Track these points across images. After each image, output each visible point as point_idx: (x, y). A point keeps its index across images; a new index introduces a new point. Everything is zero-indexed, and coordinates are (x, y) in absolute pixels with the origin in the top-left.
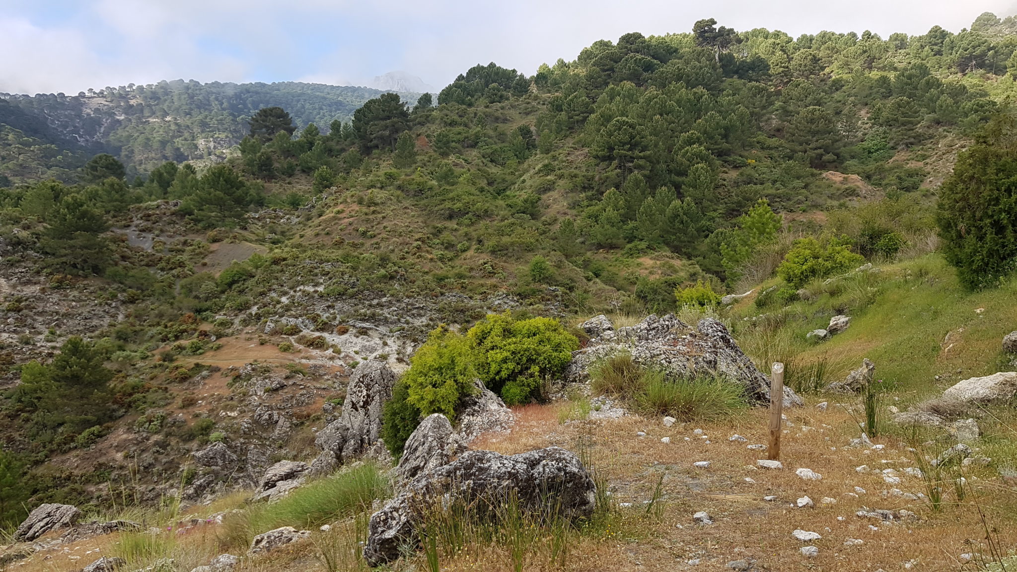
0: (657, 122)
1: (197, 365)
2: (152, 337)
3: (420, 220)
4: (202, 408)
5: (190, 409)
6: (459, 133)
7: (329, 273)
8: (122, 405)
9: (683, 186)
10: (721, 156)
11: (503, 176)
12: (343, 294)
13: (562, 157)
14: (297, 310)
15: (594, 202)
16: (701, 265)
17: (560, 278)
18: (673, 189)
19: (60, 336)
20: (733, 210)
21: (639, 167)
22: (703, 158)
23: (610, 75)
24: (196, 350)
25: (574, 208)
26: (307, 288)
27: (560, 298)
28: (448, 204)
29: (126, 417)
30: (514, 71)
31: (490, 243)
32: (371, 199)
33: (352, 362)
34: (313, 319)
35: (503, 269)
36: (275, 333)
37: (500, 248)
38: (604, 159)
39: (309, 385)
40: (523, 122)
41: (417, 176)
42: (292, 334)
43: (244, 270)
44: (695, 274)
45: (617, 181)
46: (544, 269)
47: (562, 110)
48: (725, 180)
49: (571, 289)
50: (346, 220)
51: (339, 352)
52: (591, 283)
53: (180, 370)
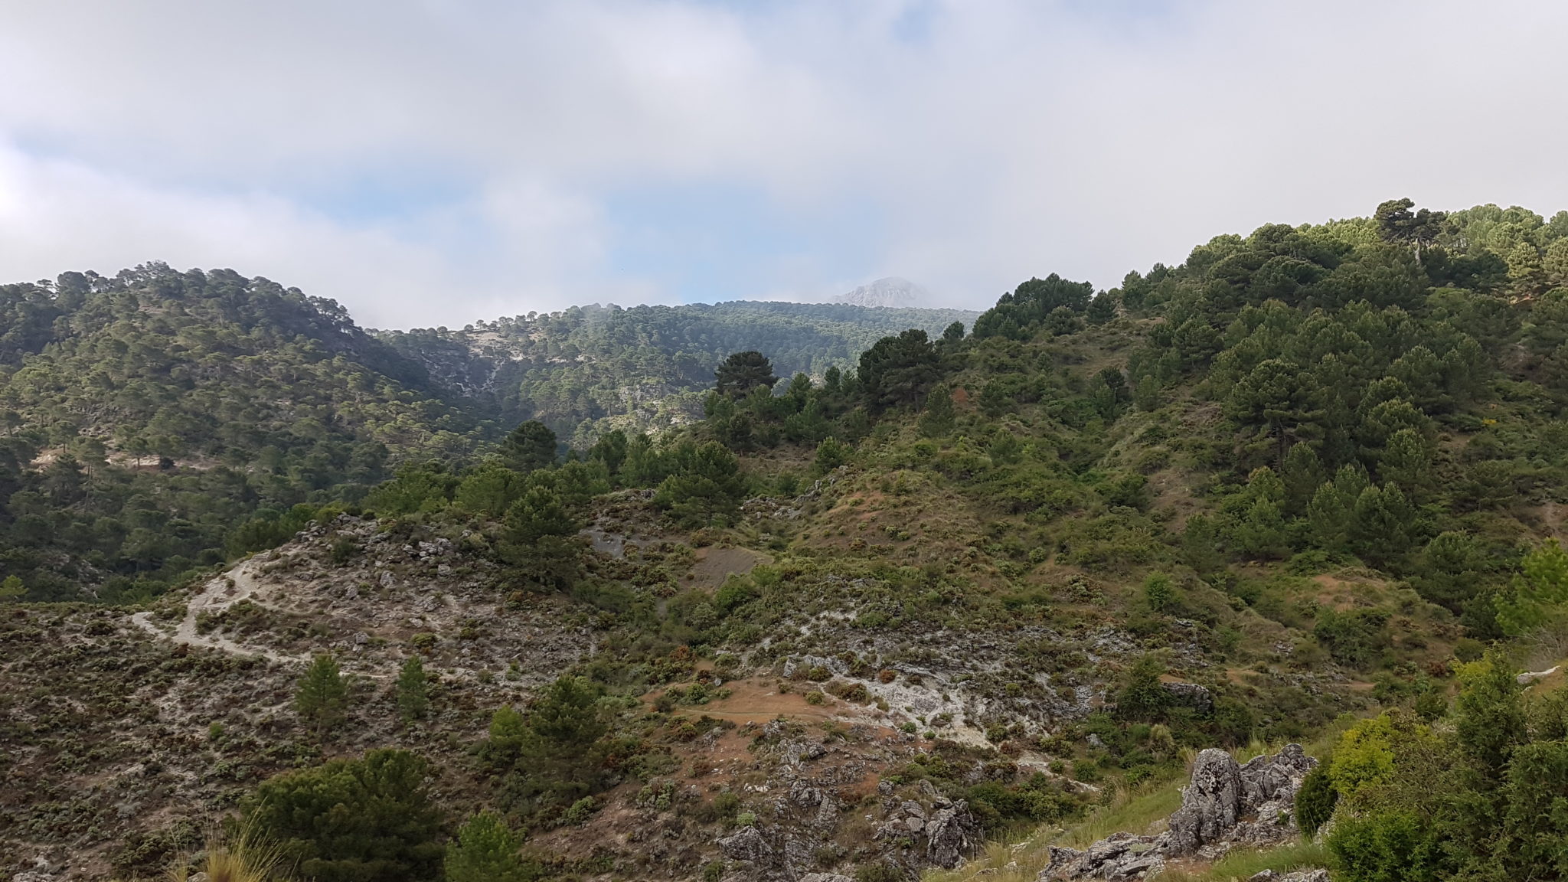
0: (1329, 363)
1: (705, 718)
2: (635, 677)
3: (972, 514)
4: (720, 778)
5: (705, 779)
6: (1013, 382)
7: (861, 593)
8: (616, 770)
9: (1380, 464)
10: (1438, 414)
11: (1083, 445)
12: (884, 625)
13: (1175, 417)
14: (824, 646)
15: (1234, 487)
16: (1417, 589)
17: (1192, 607)
18: (1364, 468)
19: (523, 673)
20: (1466, 500)
21: (1306, 435)
22: (1409, 420)
23: (1243, 288)
24: (697, 698)
25: (1201, 495)
26: (833, 615)
27: (1195, 638)
28: (1012, 492)
29: (621, 787)
30: (1087, 284)
31: (1080, 551)
32: (901, 484)
33: (904, 723)
34: (847, 660)
35: (1103, 589)
36: (798, 677)
37: (1094, 558)
38: (1247, 421)
39: (855, 753)
40: (1107, 363)
41: (959, 448)
42: (820, 680)
43: (746, 586)
44: (1410, 604)
45: (1269, 455)
46: (1166, 592)
47: (1170, 345)
48: (1447, 452)
49: (1211, 623)
50: (867, 515)
51: (886, 708)
52: (1241, 614)
53: (684, 725)
